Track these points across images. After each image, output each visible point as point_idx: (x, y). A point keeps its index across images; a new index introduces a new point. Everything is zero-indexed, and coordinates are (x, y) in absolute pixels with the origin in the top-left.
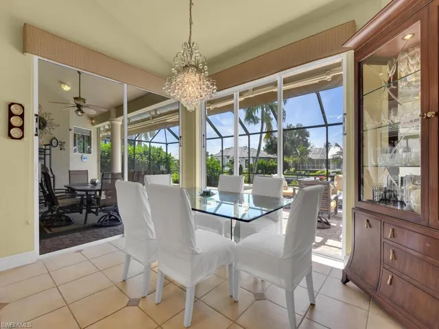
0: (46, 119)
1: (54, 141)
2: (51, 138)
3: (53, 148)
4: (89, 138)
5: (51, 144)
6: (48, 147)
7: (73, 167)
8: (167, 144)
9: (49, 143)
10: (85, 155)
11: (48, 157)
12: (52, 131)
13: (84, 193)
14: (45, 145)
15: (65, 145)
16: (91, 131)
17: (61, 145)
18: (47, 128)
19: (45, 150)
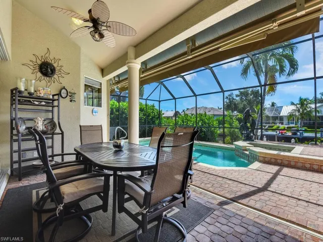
0: (55, 65)
1: (64, 91)
2: (60, 88)
3: (61, 99)
4: (99, 91)
5: (59, 94)
6: (56, 97)
7: (84, 122)
8: (160, 101)
9: (57, 93)
10: (96, 109)
11: (56, 109)
12: (61, 80)
13: (111, 173)
14: (53, 96)
15: (76, 96)
16: (101, 84)
17: (71, 96)
18: (55, 76)
19: (53, 100)
